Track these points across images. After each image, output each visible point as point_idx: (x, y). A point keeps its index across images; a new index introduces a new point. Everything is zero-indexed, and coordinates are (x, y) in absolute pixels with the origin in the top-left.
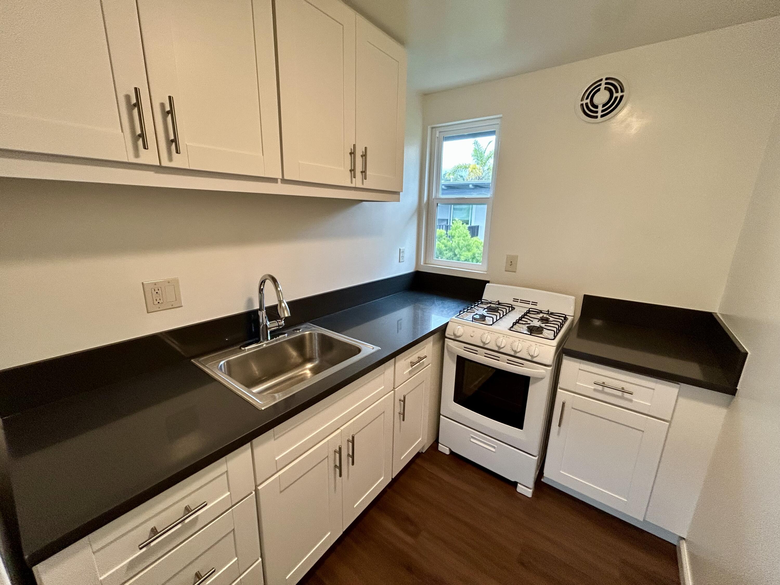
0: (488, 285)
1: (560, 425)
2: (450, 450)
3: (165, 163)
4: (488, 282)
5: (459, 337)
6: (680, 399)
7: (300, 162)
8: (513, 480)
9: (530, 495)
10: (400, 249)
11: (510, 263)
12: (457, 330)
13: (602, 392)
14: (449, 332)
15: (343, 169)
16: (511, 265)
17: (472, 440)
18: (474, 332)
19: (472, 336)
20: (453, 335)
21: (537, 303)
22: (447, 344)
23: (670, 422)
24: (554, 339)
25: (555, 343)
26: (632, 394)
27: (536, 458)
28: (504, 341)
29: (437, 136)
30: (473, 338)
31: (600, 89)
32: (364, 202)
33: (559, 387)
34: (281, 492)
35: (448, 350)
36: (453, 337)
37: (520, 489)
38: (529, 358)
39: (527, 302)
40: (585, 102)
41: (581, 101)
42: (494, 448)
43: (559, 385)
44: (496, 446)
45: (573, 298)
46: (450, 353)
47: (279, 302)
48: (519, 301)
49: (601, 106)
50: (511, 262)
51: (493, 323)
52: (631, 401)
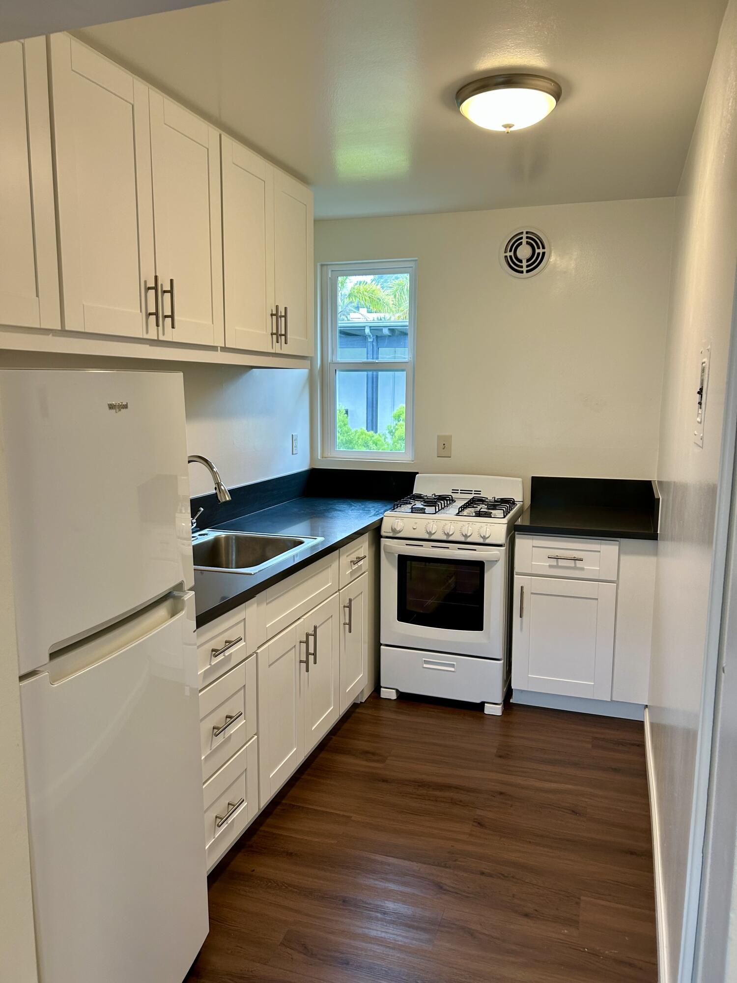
0: (418, 476)
1: (521, 616)
2: (397, 691)
3: (161, 338)
4: (418, 473)
5: (400, 532)
6: (622, 557)
7: (237, 328)
8: (478, 701)
9: (499, 713)
10: (292, 435)
11: (442, 446)
12: (396, 525)
13: (557, 567)
14: (385, 530)
15: (265, 332)
16: (444, 448)
17: (425, 666)
18: (416, 523)
19: (414, 529)
20: (391, 531)
21: (480, 491)
22: (385, 545)
23: (616, 582)
24: (504, 518)
25: (505, 521)
26: (582, 560)
27: (501, 662)
28: (452, 527)
29: (330, 276)
30: (415, 530)
31: (521, 243)
32: (254, 370)
33: (516, 572)
34: (270, 666)
35: (385, 552)
36: (391, 535)
37: (489, 709)
38: (481, 541)
39: (469, 492)
40: (508, 254)
41: (505, 253)
42: (453, 666)
43: (516, 570)
44: (455, 663)
45: (520, 479)
46: (389, 554)
47: (216, 484)
48: (459, 491)
49: (525, 260)
50: (444, 444)
51: (436, 512)
52: (582, 569)
